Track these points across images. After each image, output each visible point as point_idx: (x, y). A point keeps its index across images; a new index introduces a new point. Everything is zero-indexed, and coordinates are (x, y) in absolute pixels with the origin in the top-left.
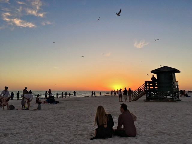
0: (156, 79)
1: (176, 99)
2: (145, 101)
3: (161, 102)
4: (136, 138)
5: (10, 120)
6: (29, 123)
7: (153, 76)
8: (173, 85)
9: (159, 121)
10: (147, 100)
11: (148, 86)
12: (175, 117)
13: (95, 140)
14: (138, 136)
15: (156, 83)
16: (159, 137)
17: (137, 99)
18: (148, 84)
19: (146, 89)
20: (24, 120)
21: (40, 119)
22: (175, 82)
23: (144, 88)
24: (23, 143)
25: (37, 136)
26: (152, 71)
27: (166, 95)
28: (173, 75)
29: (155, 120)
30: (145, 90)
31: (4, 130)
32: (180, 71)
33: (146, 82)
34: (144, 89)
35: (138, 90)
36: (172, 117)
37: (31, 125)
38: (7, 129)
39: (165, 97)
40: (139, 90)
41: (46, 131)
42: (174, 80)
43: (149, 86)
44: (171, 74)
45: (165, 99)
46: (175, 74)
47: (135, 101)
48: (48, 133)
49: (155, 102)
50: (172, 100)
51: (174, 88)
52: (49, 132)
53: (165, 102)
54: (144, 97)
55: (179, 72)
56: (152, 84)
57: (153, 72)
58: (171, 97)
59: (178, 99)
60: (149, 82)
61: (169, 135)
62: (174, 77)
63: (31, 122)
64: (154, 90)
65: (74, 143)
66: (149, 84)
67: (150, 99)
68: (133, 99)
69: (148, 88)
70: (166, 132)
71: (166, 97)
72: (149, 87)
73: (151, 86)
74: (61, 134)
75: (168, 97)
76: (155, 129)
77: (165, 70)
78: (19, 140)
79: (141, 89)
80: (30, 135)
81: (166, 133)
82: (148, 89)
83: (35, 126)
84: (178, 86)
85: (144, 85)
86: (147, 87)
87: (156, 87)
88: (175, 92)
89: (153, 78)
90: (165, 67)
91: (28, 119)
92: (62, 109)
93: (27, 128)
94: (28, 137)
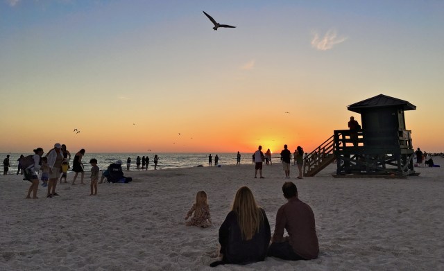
1: (406, 170)
2: (334, 176)
3: (371, 177)
4: (319, 263)
5: (18, 222)
6: (62, 227)
8: (401, 138)
9: (370, 222)
10: (340, 173)
11: (341, 140)
12: (408, 212)
13: (222, 268)
14: (323, 257)
16: (372, 260)
17: (316, 173)
18: (341, 137)
19: (338, 147)
20: (50, 220)
21: (90, 219)
22: (404, 132)
23: (333, 145)
25: (83, 260)
26: (351, 106)
27: (383, 163)
28: (399, 115)
29: (361, 221)
30: (334, 151)
31: (3, 245)
32: (415, 107)
33: (336, 132)
34: (332, 147)
36: (400, 212)
37: (67, 232)
38: (12, 243)
39: (381, 166)
40: (320, 150)
42: (401, 127)
43: (345, 141)
44: (394, 114)
45: (380, 172)
46: (403, 114)
47: (312, 175)
48: (109, 252)
49: (358, 178)
50: (398, 174)
51: (402, 147)
52: (110, 249)
53: (381, 177)
54: (333, 167)
55: (412, 107)
57: (352, 108)
58: (396, 167)
59: (412, 172)
60: (344, 133)
61: (396, 255)
62: (402, 121)
63: (69, 226)
64: (355, 149)
66: (344, 137)
67: (345, 171)
68: (306, 173)
69: (341, 145)
70: (387, 247)
71: (384, 167)
72: (344, 145)
74: (141, 253)
75: (388, 166)
77: (381, 104)
78: (38, 268)
79: (326, 148)
80: (65, 255)
81: (389, 250)
82: (341, 148)
83: (77, 236)
84: (410, 140)
85: (333, 138)
86: (338, 144)
87: (361, 144)
88: (404, 156)
89: (353, 123)
90: (381, 96)
91: (59, 218)
92: (141, 196)
93: (57, 241)
94: (62, 261)
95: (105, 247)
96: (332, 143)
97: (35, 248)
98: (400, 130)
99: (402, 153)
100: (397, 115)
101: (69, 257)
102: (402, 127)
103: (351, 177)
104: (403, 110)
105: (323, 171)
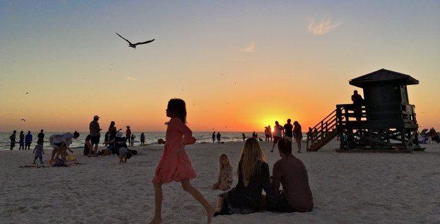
0: (363, 98)
1: (410, 145)
2: (338, 151)
3: (375, 152)
4: (313, 214)
5: (29, 185)
6: (71, 189)
7: (356, 92)
8: (404, 112)
9: (367, 185)
10: (343, 149)
11: (343, 114)
12: (406, 178)
13: (221, 217)
14: (317, 210)
15: (364, 109)
16: (364, 212)
17: (319, 148)
18: (343, 112)
19: (341, 122)
20: (59, 183)
21: (96, 183)
22: (407, 106)
23: (336, 119)
24: (61, 222)
25: (92, 211)
26: (353, 80)
27: (388, 138)
28: (402, 90)
29: (358, 184)
30: (337, 126)
31: (16, 201)
32: (418, 81)
33: (339, 107)
34: (335, 122)
35: (320, 125)
36: (398, 178)
37: (76, 193)
38: (25, 200)
39: (386, 141)
41: (110, 203)
42: (403, 102)
43: (347, 115)
44: (396, 88)
45: (385, 147)
46: (406, 88)
47: (316, 150)
48: (115, 206)
49: (362, 152)
50: (402, 149)
51: (405, 121)
52: (116, 204)
53: (385, 152)
54: (335, 143)
55: (415, 82)
56: (352, 112)
57: (354, 82)
58: (400, 142)
59: (417, 147)
60: (347, 107)
61: (388, 209)
62: (405, 95)
63: (77, 188)
64: (358, 124)
65: (173, 222)
66: (346, 111)
67: (349, 145)
68: (309, 147)
69: (344, 120)
70: (380, 203)
71: (388, 142)
72: (347, 119)
73: (352, 115)
74: (145, 207)
75: (392, 141)
76: (356, 198)
77: (382, 78)
78: (51, 217)
79: (328, 123)
80: (75, 208)
81: (382, 205)
82: (344, 122)
83: (85, 195)
84: (414, 115)
85: (335, 113)
86: (341, 119)
88: (408, 131)
90: (383, 71)
91: (68, 182)
92: (144, 166)
93: (67, 198)
94: (73, 212)
95: (112, 203)
96: (335, 117)
97: (47, 203)
98: (402, 104)
99: (406, 127)
100: (399, 90)
101: (79, 209)
102: (405, 101)
103: (355, 152)
104: (406, 85)
105: (326, 147)
